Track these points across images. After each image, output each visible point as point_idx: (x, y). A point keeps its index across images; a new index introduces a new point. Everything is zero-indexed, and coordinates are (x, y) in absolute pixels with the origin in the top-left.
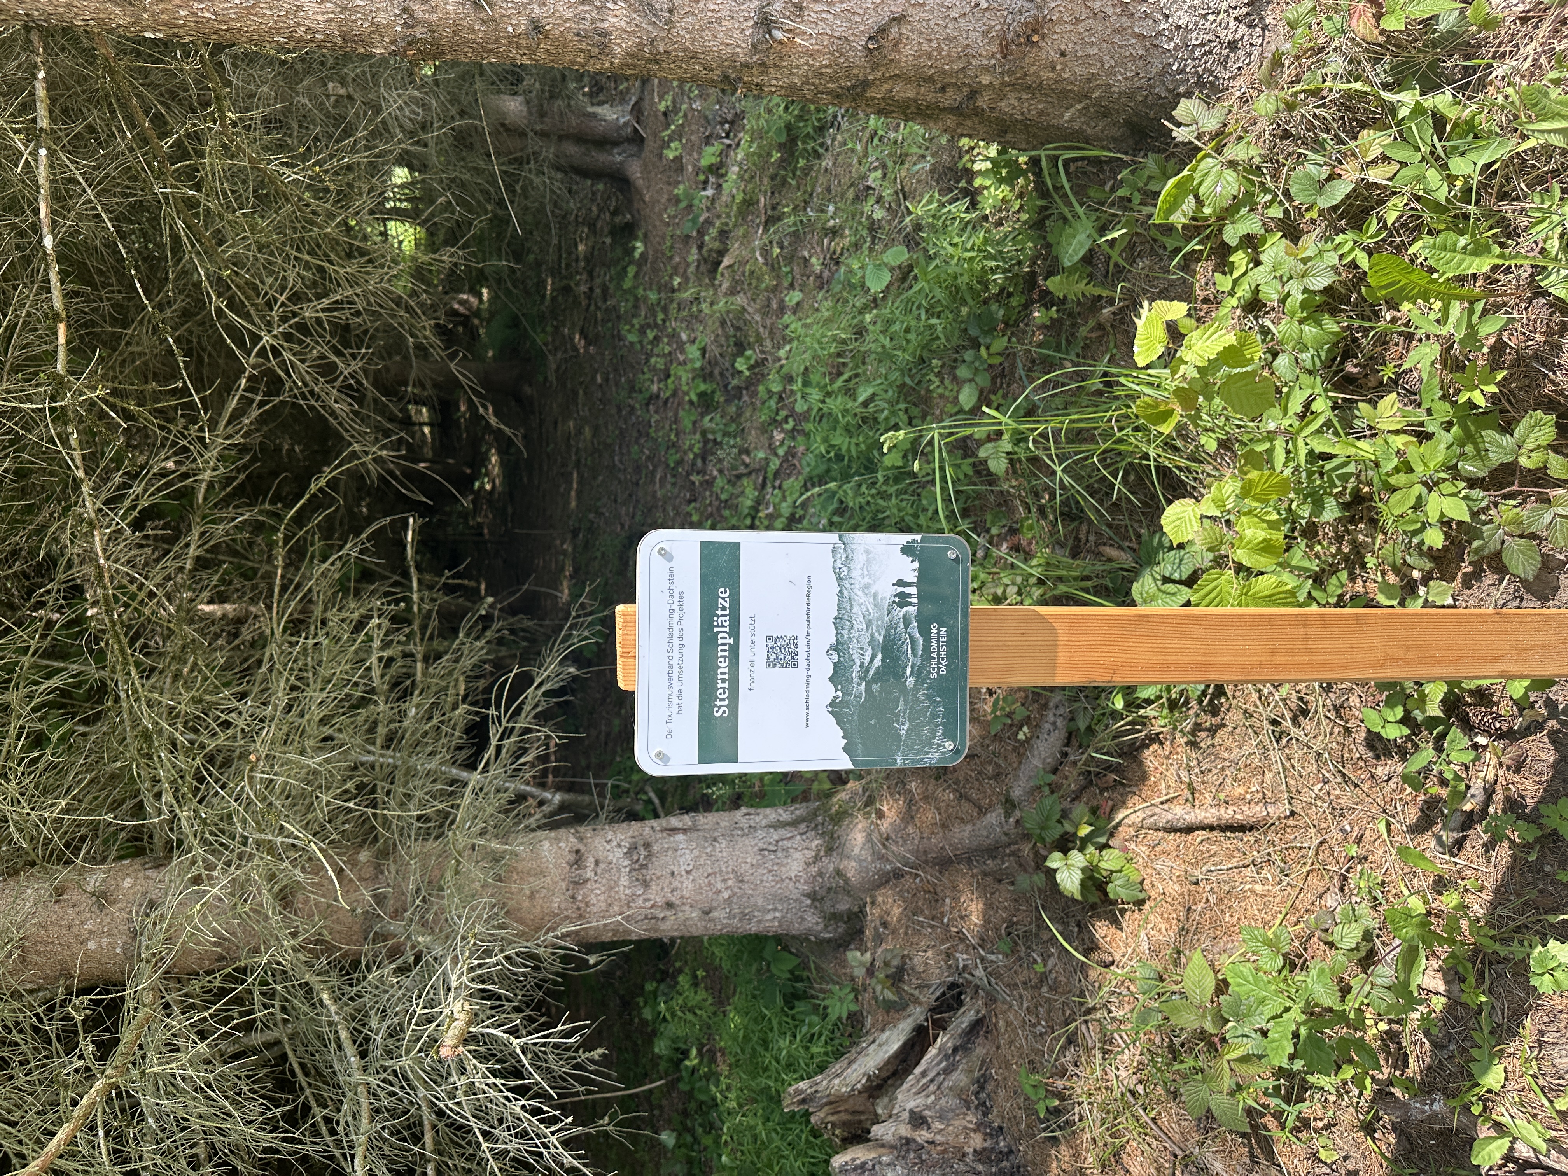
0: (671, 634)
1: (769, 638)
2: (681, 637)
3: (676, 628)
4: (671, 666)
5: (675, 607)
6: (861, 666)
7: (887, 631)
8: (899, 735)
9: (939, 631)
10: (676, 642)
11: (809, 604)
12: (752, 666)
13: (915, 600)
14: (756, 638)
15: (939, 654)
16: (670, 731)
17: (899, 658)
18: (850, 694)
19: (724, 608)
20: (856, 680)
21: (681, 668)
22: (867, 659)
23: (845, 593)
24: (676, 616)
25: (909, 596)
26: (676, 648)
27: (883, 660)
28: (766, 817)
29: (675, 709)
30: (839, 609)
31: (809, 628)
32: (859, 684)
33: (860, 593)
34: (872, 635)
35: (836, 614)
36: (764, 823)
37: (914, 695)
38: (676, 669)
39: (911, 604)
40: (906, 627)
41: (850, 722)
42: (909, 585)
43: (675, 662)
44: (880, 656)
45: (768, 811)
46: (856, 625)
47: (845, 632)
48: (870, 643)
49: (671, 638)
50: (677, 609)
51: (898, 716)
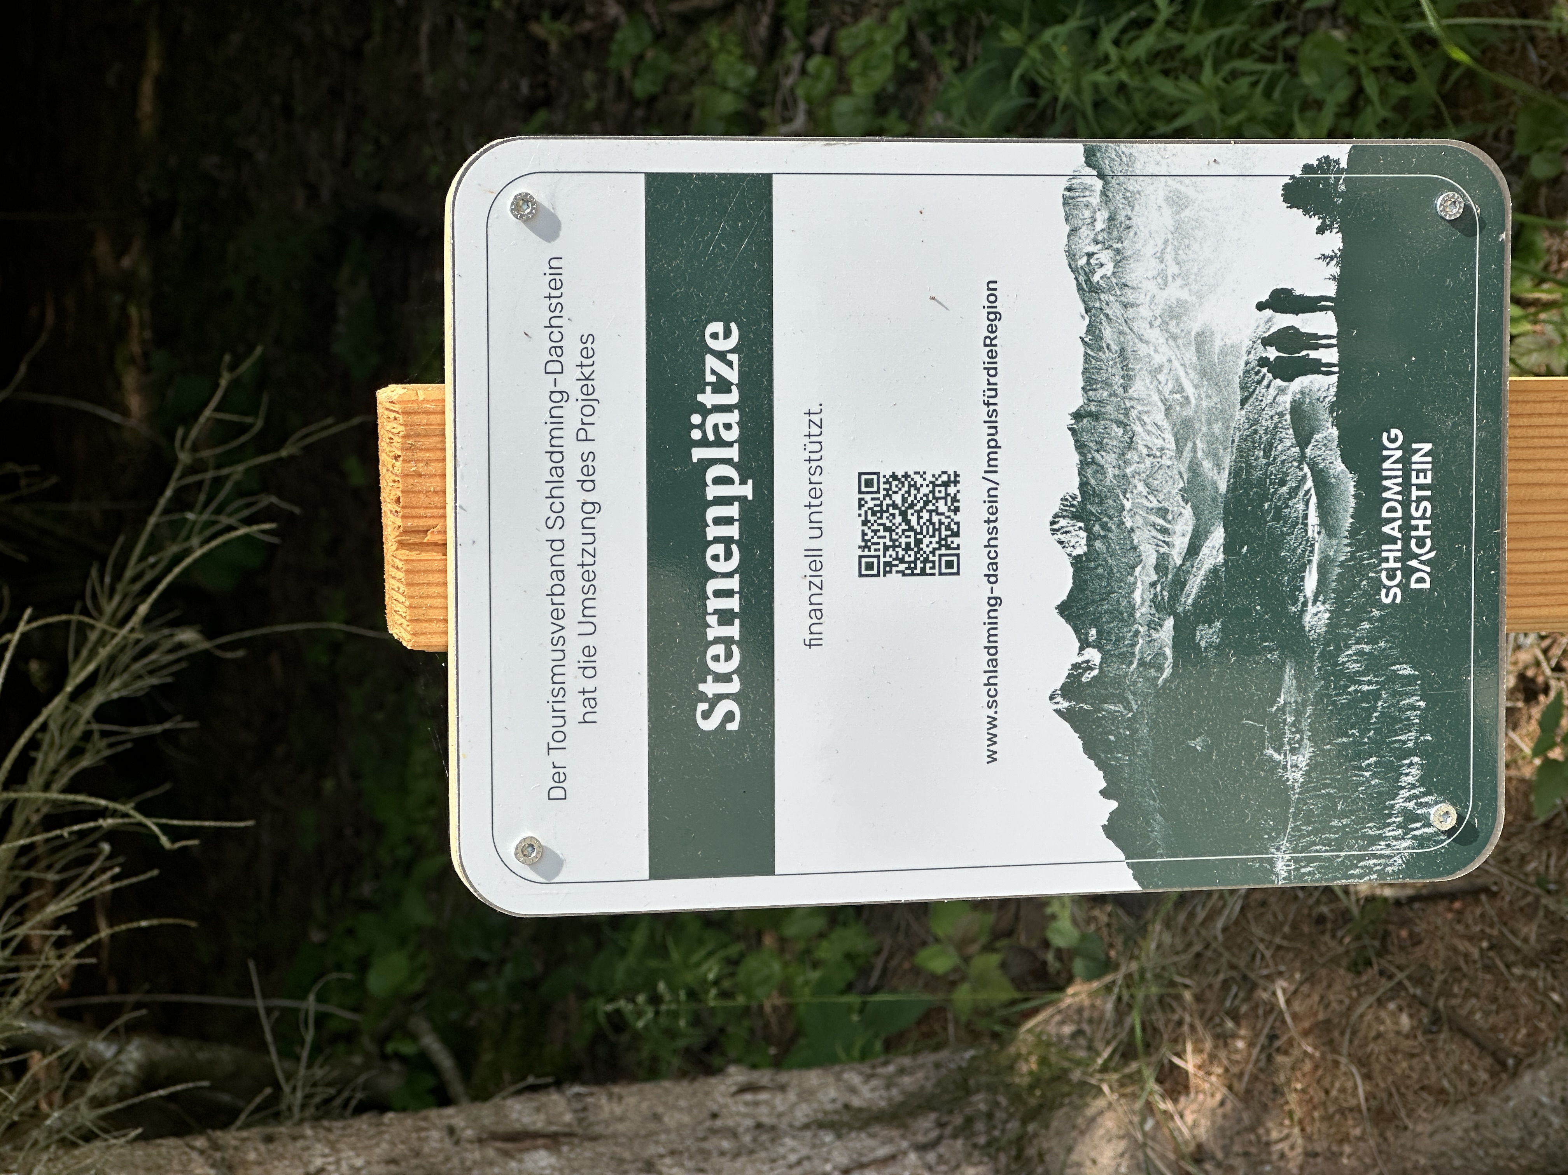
0: (557, 468)
1: (867, 481)
2: (588, 479)
3: (573, 451)
4: (558, 572)
5: (570, 382)
6: (1161, 567)
7: (1243, 455)
8: (1283, 787)
9: (1408, 452)
10: (573, 494)
11: (991, 369)
12: (816, 569)
13: (1330, 356)
14: (827, 481)
15: (1407, 527)
16: (559, 777)
17: (1278, 541)
18: (1126, 657)
19: (722, 386)
20: (1143, 611)
21: (589, 578)
22: (1180, 544)
23: (1108, 333)
24: (571, 413)
25: (1312, 341)
26: (574, 516)
27: (1229, 547)
28: (806, 1095)
29: (574, 707)
30: (1089, 384)
31: (994, 446)
32: (1154, 626)
33: (1154, 335)
34: (1194, 468)
35: (1077, 401)
36: (803, 1112)
37: (1329, 658)
38: (574, 580)
39: (1315, 367)
40: (1303, 439)
41: (1128, 745)
42: (1309, 305)
43: (571, 558)
44: (1218, 536)
45: (813, 1077)
46: (1142, 438)
47: (1108, 460)
48: (1187, 494)
49: (558, 484)
50: (575, 391)
51: (1276, 724)
